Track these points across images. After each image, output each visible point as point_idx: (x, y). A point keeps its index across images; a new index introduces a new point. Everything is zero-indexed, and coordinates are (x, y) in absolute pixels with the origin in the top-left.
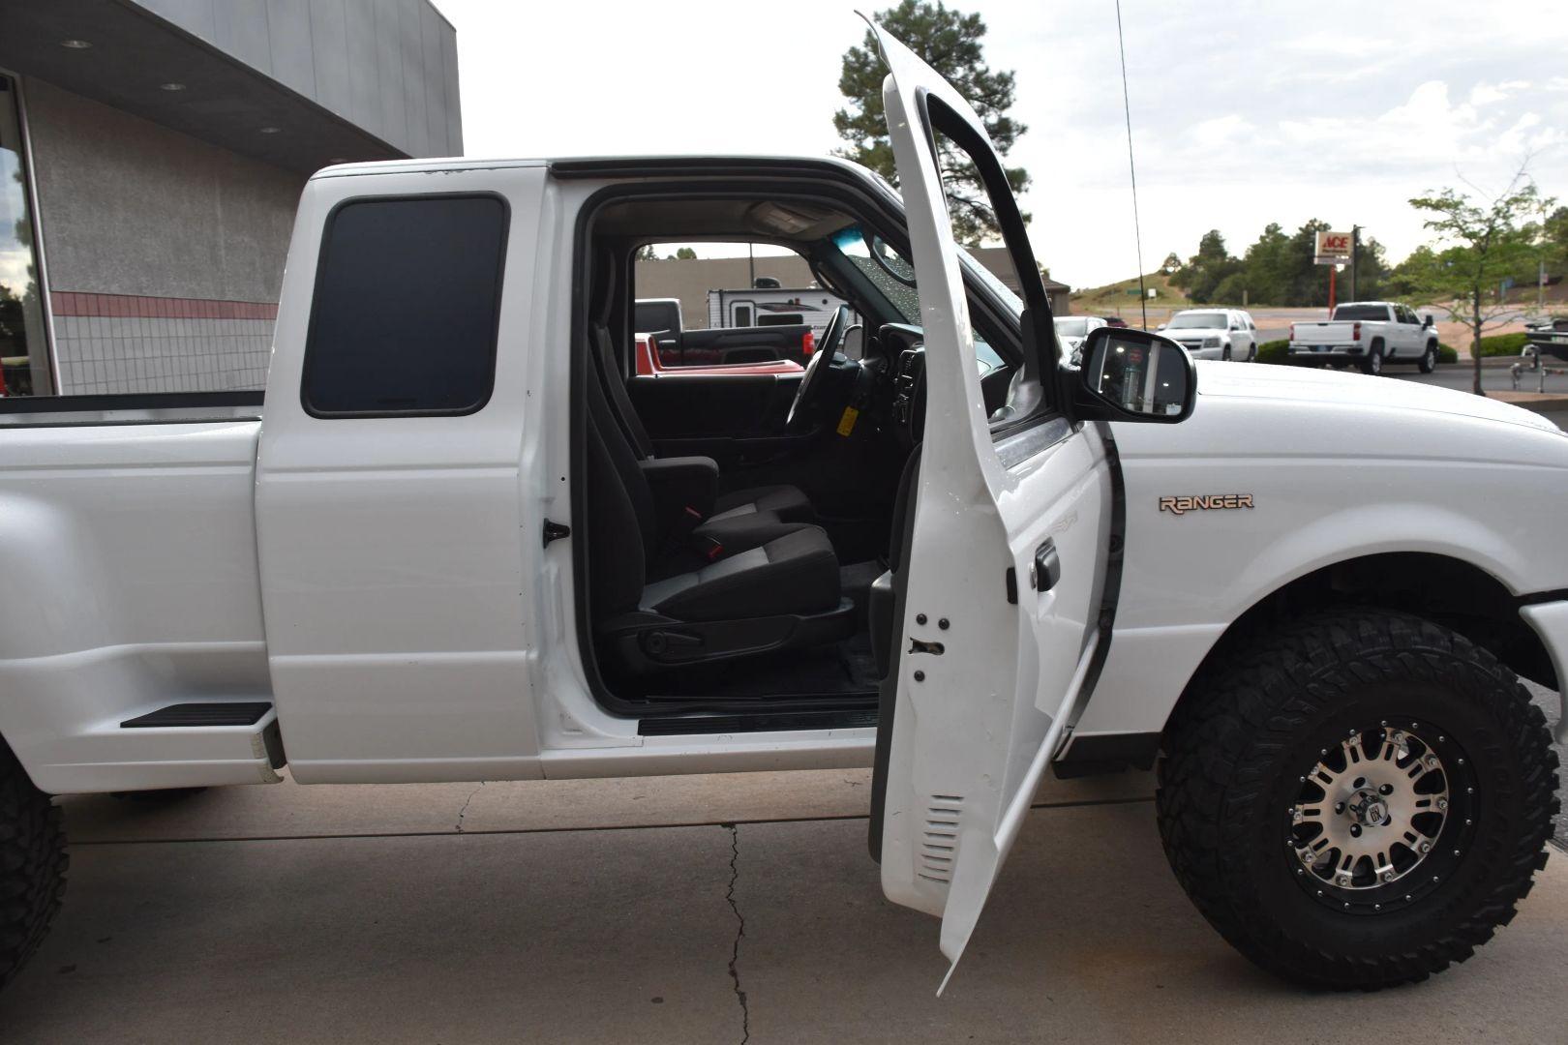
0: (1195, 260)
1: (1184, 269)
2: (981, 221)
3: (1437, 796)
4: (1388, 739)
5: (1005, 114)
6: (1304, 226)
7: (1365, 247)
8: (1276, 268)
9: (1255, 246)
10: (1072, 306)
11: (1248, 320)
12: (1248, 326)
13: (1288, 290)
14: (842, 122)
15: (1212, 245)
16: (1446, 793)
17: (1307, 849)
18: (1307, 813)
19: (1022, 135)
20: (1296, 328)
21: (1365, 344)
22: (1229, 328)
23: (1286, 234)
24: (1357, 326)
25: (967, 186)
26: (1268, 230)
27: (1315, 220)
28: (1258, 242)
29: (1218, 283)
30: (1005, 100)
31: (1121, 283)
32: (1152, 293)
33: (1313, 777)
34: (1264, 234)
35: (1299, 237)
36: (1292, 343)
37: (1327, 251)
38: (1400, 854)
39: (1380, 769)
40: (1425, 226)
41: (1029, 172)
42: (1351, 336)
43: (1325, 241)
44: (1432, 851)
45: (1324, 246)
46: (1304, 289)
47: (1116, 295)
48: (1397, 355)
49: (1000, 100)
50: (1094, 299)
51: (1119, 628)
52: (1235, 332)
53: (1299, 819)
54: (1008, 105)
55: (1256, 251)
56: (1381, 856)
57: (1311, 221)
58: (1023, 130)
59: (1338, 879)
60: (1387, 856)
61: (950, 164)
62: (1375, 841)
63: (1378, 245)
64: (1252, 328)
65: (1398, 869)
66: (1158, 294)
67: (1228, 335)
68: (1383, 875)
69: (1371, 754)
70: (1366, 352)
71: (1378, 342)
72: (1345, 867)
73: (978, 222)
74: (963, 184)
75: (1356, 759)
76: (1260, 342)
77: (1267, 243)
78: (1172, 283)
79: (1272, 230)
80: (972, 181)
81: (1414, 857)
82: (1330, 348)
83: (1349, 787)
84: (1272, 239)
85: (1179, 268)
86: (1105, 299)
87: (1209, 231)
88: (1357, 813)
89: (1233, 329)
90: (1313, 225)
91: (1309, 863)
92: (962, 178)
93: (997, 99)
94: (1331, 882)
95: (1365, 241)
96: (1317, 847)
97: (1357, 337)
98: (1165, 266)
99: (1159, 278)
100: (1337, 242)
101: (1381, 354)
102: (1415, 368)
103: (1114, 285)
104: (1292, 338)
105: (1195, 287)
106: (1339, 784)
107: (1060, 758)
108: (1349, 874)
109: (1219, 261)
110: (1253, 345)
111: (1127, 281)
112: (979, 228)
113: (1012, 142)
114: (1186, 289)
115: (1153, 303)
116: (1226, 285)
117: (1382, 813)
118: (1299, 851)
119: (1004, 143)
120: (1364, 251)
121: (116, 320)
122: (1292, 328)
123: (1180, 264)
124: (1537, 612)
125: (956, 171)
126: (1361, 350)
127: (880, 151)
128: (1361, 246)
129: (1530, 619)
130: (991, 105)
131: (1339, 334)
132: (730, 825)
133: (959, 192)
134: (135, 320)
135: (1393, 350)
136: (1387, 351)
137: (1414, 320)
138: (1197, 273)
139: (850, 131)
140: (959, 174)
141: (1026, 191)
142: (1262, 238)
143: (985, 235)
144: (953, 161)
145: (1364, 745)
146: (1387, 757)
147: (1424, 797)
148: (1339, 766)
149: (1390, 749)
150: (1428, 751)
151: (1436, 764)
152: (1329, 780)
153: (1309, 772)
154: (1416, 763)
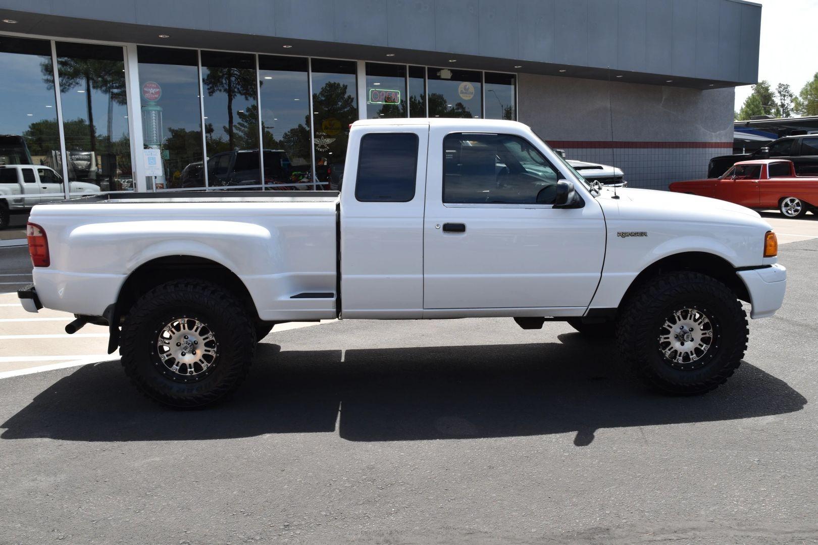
3: (708, 331)
4: (690, 313)
16: (711, 330)
17: (666, 350)
18: (665, 338)
33: (666, 326)
38: (698, 351)
39: (688, 323)
44: (708, 349)
51: (605, 273)
53: (662, 340)
56: (691, 352)
59: (678, 360)
60: (693, 352)
62: (689, 346)
65: (697, 356)
68: (692, 358)
69: (685, 318)
72: (680, 356)
75: (680, 320)
81: (703, 352)
83: (679, 331)
88: (681, 338)
91: (667, 355)
94: (675, 361)
96: (670, 349)
106: (675, 329)
107: (585, 315)
108: (681, 358)
117: (690, 336)
118: (664, 351)
124: (741, 273)
129: (740, 275)
145: (681, 314)
146: (690, 319)
147: (704, 332)
148: (674, 322)
149: (691, 316)
150: (704, 316)
151: (707, 320)
152: (671, 327)
153: (664, 324)
154: (700, 320)
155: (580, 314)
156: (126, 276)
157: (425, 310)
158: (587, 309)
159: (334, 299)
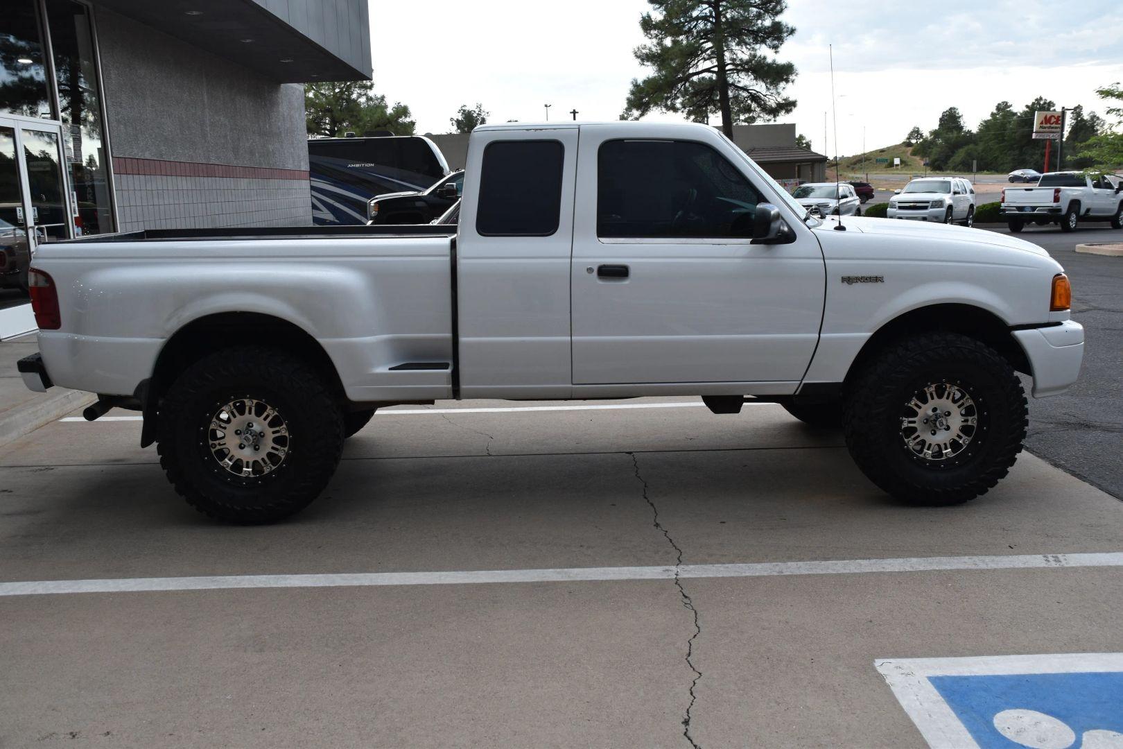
0: (935, 134)
1: (925, 140)
2: (756, 105)
3: (972, 418)
4: (948, 389)
5: (778, 19)
6: (1030, 104)
7: (1086, 121)
8: (1004, 140)
9: (985, 122)
10: (828, 172)
11: (969, 186)
12: (968, 191)
13: (1013, 159)
14: (647, 24)
15: (950, 120)
16: (976, 417)
17: (910, 439)
18: (910, 422)
19: (791, 36)
20: (1006, 192)
21: (1064, 205)
22: (952, 193)
23: (1015, 111)
24: (1057, 191)
25: (746, 78)
26: (998, 108)
27: (1041, 99)
28: (990, 118)
29: (953, 152)
30: (778, 8)
31: (871, 153)
32: (897, 161)
33: (912, 404)
34: (995, 111)
35: (1025, 113)
36: (1002, 204)
37: (1045, 128)
38: (955, 445)
39: (945, 404)
40: (1108, 112)
41: (796, 66)
42: (1052, 199)
43: (1042, 118)
44: (969, 443)
45: (1042, 123)
46: (1028, 158)
47: (867, 162)
48: (1091, 214)
49: (775, 7)
50: (848, 167)
51: (824, 333)
52: (957, 196)
53: (905, 425)
54: (781, 11)
55: (987, 126)
56: (945, 445)
57: (1036, 100)
58: (792, 31)
59: (925, 454)
60: (948, 446)
61: (733, 60)
62: (942, 437)
63: (1098, 118)
64: (972, 192)
65: (954, 451)
66: (902, 162)
67: (951, 198)
68: (946, 453)
69: (940, 397)
70: (1064, 211)
71: (1075, 203)
72: (928, 449)
73: (754, 105)
74: (742, 75)
75: (933, 398)
76: (979, 203)
77: (997, 119)
78: (914, 153)
79: (1003, 108)
80: (750, 74)
81: (961, 446)
82: (1034, 208)
83: (930, 413)
84: (1002, 116)
85: (921, 140)
86: (858, 166)
87: (948, 109)
88: (933, 424)
89: (955, 193)
90: (1039, 104)
91: (911, 446)
92: (742, 71)
93: (771, 6)
94: (921, 455)
95: (1086, 117)
96: (915, 439)
97: (1056, 199)
98: (909, 139)
99: (904, 148)
100: (1053, 120)
101: (1077, 213)
102: (1108, 225)
103: (864, 154)
104: (1003, 201)
105: (933, 157)
106: (926, 410)
107: (797, 393)
108: (930, 452)
109: (955, 134)
110: (972, 206)
111: (876, 151)
112: (755, 111)
113: (783, 41)
114: (924, 159)
115: (897, 169)
116: (960, 154)
117: (945, 423)
118: (906, 440)
119: (776, 42)
120: (1085, 124)
121: (148, 177)
122: (1003, 192)
123: (922, 136)
124: (1018, 333)
125: (737, 65)
126: (1060, 210)
127: (677, 49)
128: (1082, 120)
129: (1015, 336)
130: (767, 11)
131: (1041, 197)
132: (630, 453)
133: (739, 82)
134: (159, 177)
135: (1088, 210)
136: (1083, 211)
137: (1109, 186)
138: (937, 145)
139: (654, 32)
140: (739, 68)
141: (793, 82)
142: (993, 114)
143: (759, 116)
144: (735, 57)
145: (936, 391)
146: (948, 398)
147: (966, 418)
148: (925, 401)
149: (949, 394)
150: (967, 396)
151: (970, 402)
152: (920, 407)
153: (909, 402)
154: (962, 401)
155: (791, 392)
156: (164, 340)
157: (574, 386)
158: (801, 383)
159: (449, 371)
